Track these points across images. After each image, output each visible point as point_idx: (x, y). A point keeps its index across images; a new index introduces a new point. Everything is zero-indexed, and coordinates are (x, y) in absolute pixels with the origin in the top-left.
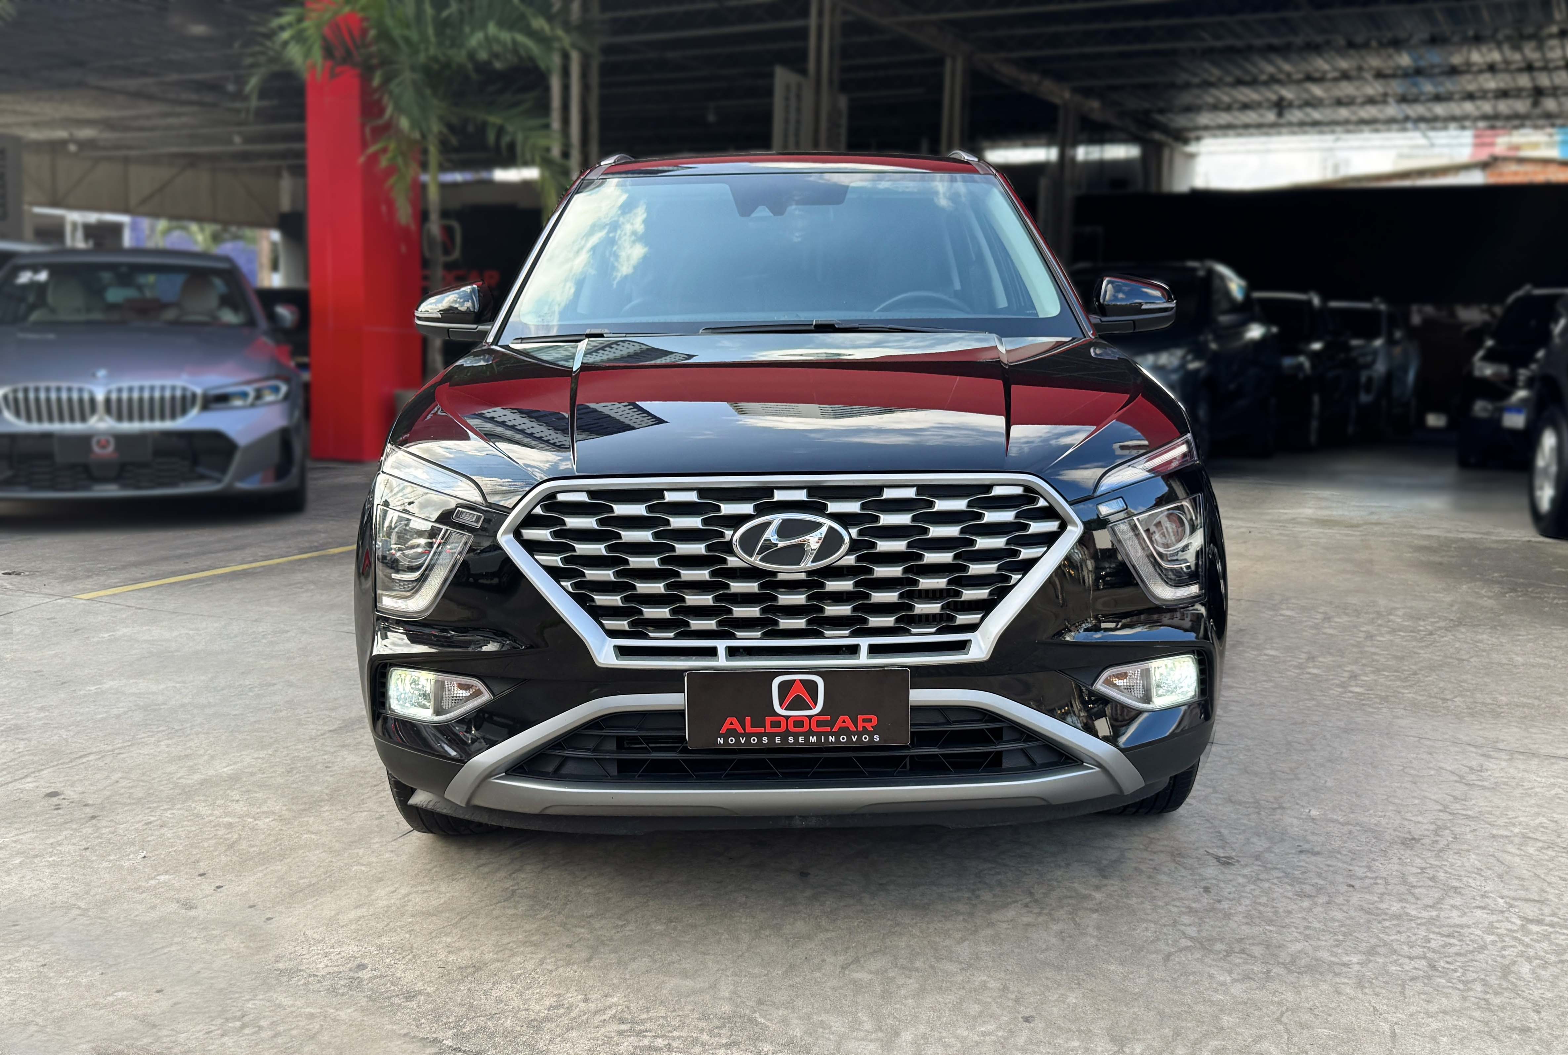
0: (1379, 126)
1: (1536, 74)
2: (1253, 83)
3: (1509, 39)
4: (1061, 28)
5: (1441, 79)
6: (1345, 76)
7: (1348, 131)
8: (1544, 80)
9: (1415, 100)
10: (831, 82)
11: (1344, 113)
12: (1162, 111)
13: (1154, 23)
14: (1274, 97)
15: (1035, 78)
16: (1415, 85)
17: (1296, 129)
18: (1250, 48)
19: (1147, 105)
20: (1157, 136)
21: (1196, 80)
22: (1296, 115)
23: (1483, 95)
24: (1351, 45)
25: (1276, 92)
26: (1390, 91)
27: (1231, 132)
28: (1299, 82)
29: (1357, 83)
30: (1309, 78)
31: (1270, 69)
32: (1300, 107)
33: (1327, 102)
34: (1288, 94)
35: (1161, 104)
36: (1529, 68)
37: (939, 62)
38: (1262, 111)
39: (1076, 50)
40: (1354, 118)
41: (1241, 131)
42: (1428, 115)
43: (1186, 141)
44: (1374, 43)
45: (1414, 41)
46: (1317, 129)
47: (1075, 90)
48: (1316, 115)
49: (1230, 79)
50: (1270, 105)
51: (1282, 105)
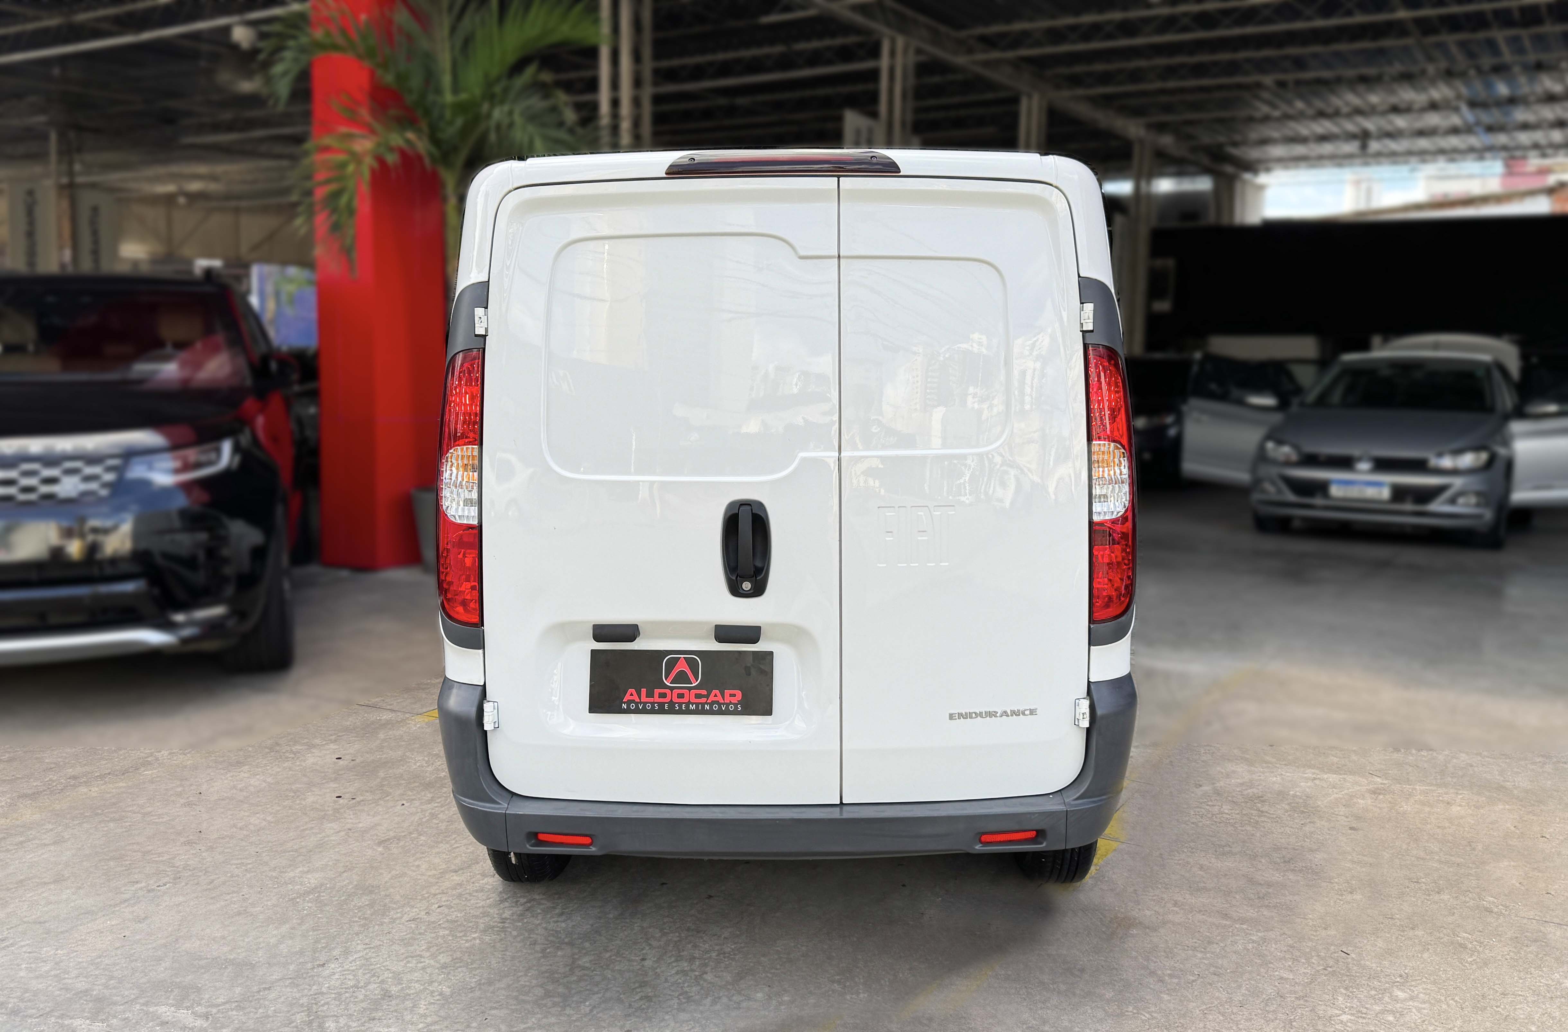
0: (1456, 156)
2: (1333, 115)
4: (1142, 63)
5: (1538, 107)
6: (1433, 106)
7: (1424, 161)
9: (1501, 129)
10: (903, 124)
11: (1423, 143)
12: (1235, 144)
13: (1242, 55)
14: (1355, 129)
15: (1111, 115)
16: (1506, 113)
17: (1370, 160)
18: (1339, 80)
19: (1222, 139)
20: (1229, 169)
21: (1276, 113)
24: (1449, 75)
25: (1358, 124)
26: (1480, 120)
27: (1303, 164)
28: (1384, 113)
29: (1443, 113)
30: (1395, 109)
31: (1356, 101)
32: (1381, 138)
33: (1407, 133)
34: (1369, 125)
35: (1238, 137)
37: (1015, 100)
39: (1158, 85)
41: (1313, 162)
42: (1512, 144)
43: (1256, 172)
44: (1473, 71)
45: (1517, 69)
46: (1392, 159)
47: (1150, 127)
48: (1393, 146)
49: (1310, 112)
50: (1351, 137)
51: (1364, 137)
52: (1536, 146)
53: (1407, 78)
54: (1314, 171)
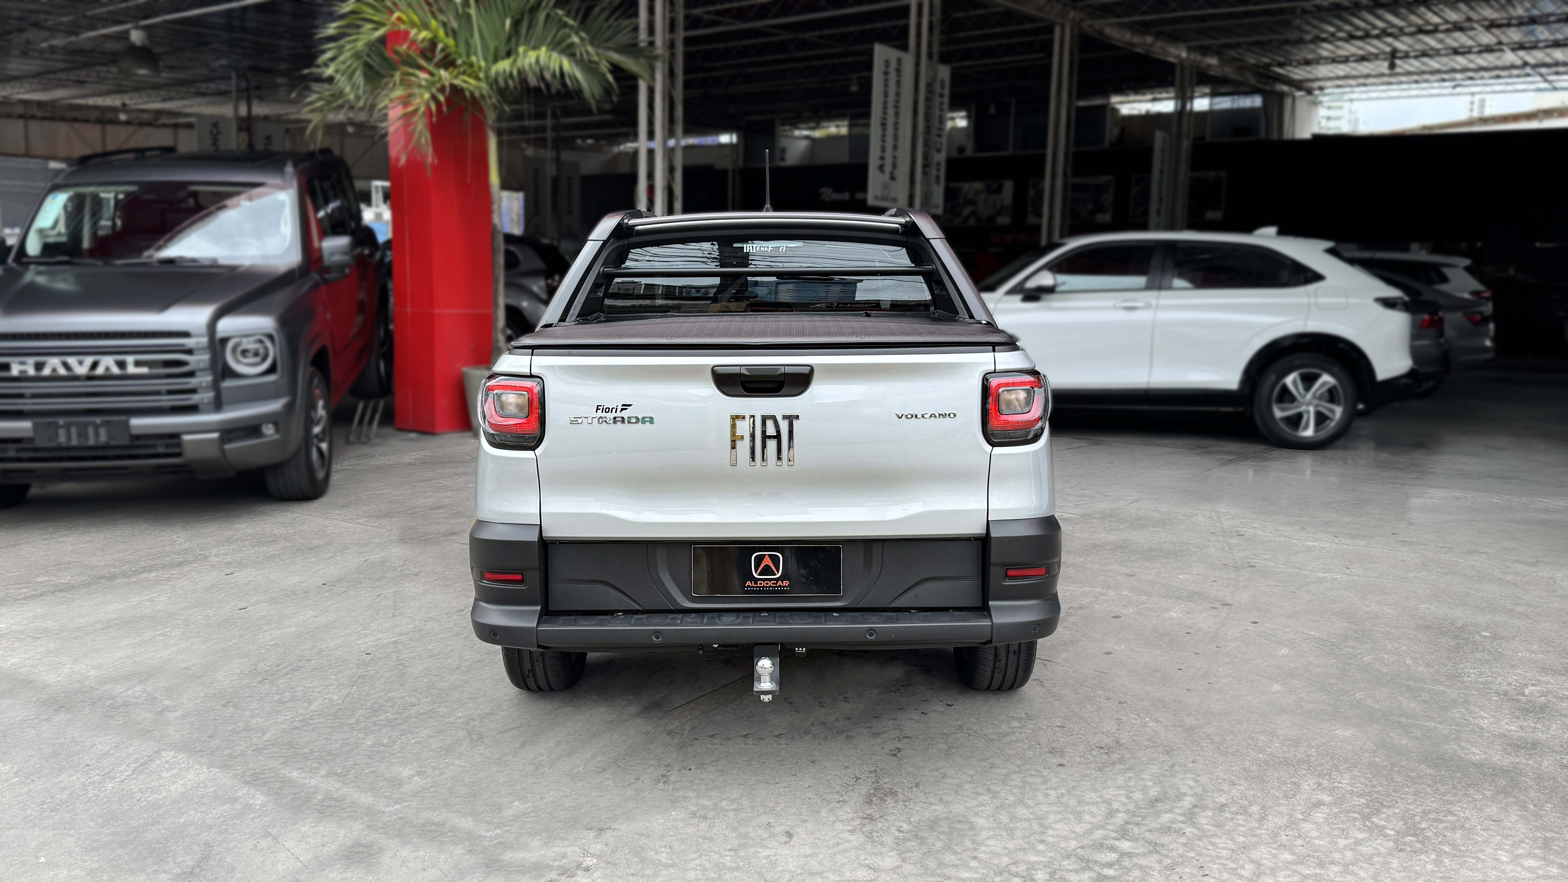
0: (1498, 72)
2: (1365, 37)
6: (1458, 27)
7: (1471, 78)
9: (1534, 47)
10: (930, 56)
11: (1461, 61)
12: (1281, 65)
14: (1388, 49)
15: (1149, 39)
16: (1531, 32)
17: (1415, 77)
19: (1266, 60)
20: (1276, 86)
21: (1308, 37)
22: (1414, 65)
25: (1389, 45)
26: (1505, 39)
28: (1411, 34)
29: (1471, 33)
30: (1421, 31)
31: (1380, 24)
32: (1416, 57)
33: (1443, 52)
34: (1401, 45)
35: (1279, 59)
37: (1047, 30)
38: (1378, 63)
40: (1471, 66)
41: (1361, 81)
42: (1548, 60)
43: (1309, 92)
46: (1438, 77)
47: (1190, 49)
48: (1434, 64)
49: (1342, 35)
51: (1393, 55)
54: (1363, 89)
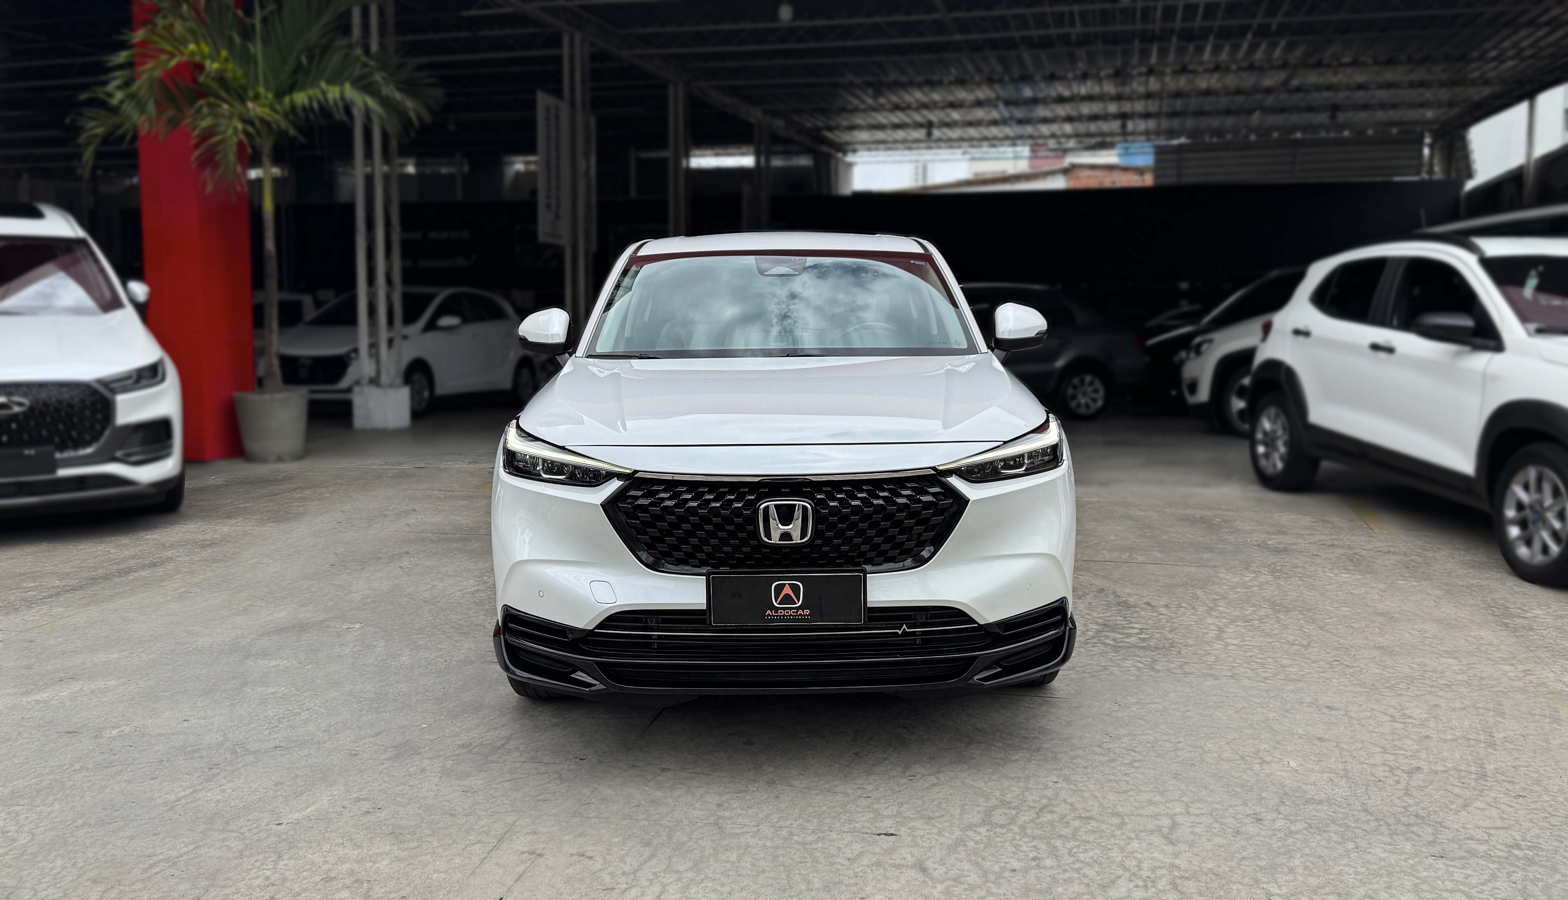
0: (995, 142)
1: (1122, 103)
2: (905, 108)
3: (1109, 77)
5: (1053, 106)
6: (979, 104)
7: (972, 146)
8: (1127, 107)
9: (1029, 122)
10: (584, 104)
11: (972, 132)
12: (830, 129)
14: (922, 120)
15: (736, 102)
16: (1031, 111)
17: (933, 144)
18: (910, 82)
19: (820, 125)
20: (825, 150)
21: (862, 106)
23: (1080, 118)
24: (990, 81)
25: (924, 116)
26: (1013, 115)
27: (882, 146)
28: (943, 108)
29: (986, 109)
30: (952, 105)
31: (922, 98)
33: (960, 124)
34: (934, 116)
35: (832, 124)
36: (1119, 98)
37: (665, 87)
38: (912, 131)
39: (774, 81)
40: (979, 136)
41: (890, 145)
43: (846, 153)
44: (1007, 78)
45: (1038, 77)
46: (949, 144)
47: (765, 112)
48: (951, 134)
49: (889, 105)
50: (918, 126)
51: (929, 126)
52: (1053, 136)
53: (960, 82)
54: (890, 153)
